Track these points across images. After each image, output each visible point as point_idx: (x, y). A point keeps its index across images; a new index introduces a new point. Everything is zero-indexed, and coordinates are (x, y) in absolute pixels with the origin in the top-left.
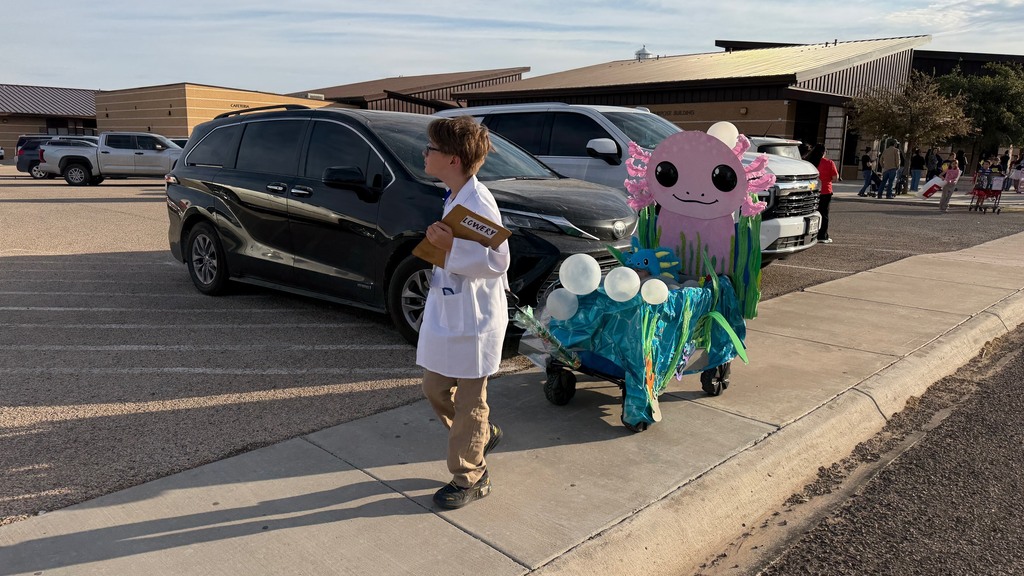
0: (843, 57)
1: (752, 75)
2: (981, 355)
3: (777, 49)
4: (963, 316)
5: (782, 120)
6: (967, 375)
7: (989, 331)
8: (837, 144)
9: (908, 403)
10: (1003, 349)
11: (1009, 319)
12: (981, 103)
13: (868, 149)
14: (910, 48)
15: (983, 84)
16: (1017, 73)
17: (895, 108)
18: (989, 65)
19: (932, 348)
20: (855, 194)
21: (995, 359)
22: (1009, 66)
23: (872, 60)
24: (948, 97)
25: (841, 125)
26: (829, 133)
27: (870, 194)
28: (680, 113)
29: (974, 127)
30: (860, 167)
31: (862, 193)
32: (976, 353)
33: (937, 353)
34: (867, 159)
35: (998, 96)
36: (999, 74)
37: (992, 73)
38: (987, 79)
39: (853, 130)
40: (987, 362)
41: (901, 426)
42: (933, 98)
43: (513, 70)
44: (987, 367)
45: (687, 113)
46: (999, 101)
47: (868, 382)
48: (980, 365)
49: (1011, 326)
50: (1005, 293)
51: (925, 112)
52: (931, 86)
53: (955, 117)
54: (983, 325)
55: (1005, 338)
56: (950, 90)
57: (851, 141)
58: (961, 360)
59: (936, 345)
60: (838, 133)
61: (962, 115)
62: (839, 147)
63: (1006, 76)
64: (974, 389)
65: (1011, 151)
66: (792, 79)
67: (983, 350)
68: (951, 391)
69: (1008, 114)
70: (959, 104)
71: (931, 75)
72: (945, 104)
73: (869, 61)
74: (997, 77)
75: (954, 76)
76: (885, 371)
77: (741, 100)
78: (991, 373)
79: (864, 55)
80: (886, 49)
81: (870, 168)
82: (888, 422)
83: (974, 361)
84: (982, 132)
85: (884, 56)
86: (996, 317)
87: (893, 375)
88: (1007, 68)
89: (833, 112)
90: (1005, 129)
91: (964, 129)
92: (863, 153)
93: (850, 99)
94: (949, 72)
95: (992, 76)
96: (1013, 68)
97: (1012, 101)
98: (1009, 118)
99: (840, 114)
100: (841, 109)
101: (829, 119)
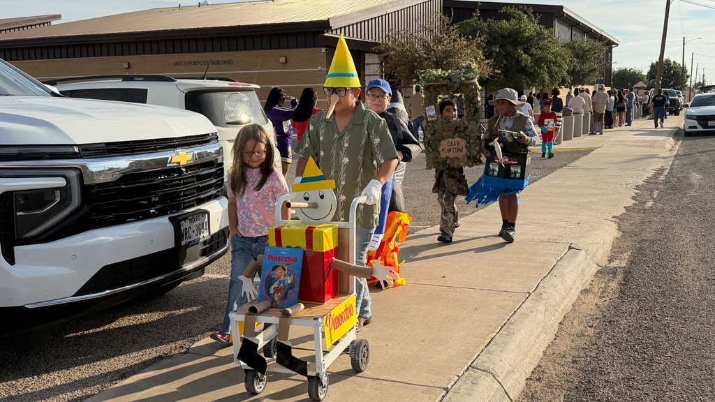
1: (286, 22)
5: (322, 69)
12: (501, 47)
15: (501, 28)
16: (528, 16)
18: (504, 9)
22: (522, 11)
23: (404, 7)
24: (468, 40)
25: (378, 72)
28: (218, 62)
29: (494, 68)
35: (514, 39)
36: (514, 18)
37: (508, 17)
38: (504, 23)
42: (455, 41)
43: (39, 18)
45: (225, 62)
46: (516, 43)
51: (448, 54)
52: (451, 28)
56: (470, 33)
61: (482, 57)
63: (520, 20)
66: (325, 25)
69: (525, 56)
70: (478, 47)
72: (466, 46)
74: (513, 21)
75: (474, 20)
77: (279, 48)
84: (502, 73)
88: (520, 12)
89: (370, 59)
90: (524, 70)
91: (484, 70)
93: (377, 44)
94: (470, 17)
95: (508, 20)
96: (525, 12)
97: (527, 44)
98: (527, 60)
99: (377, 61)
100: (376, 55)
101: (367, 67)
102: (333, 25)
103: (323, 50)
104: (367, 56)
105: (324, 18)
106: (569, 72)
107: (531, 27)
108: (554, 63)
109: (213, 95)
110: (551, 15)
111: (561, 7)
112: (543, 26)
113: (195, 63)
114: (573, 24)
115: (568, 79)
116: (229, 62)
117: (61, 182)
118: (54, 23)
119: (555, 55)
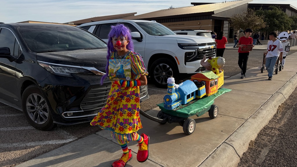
0: (228, 6)
1: (201, 12)
2: (277, 113)
3: (209, 4)
4: (269, 95)
5: (210, 25)
6: (273, 125)
7: (280, 101)
8: (227, 32)
9: (250, 145)
10: (286, 108)
11: (286, 94)
12: (268, 18)
13: (236, 33)
14: (247, 3)
15: (269, 12)
16: (279, 8)
17: (243, 20)
18: (270, 6)
19: (259, 113)
20: (232, 47)
21: (283, 114)
22: (276, 7)
23: (236, 6)
24: (259, 16)
25: (228, 26)
26: (224, 29)
27: (237, 47)
28: (180, 24)
29: (267, 25)
30: (234, 39)
31: (234, 47)
32: (276, 112)
33: (260, 116)
34: (235, 36)
35: (273, 16)
37: (271, 9)
39: (231, 28)
40: (280, 116)
41: (247, 162)
42: (254, 17)
43: (132, 13)
44: (281, 119)
45: (182, 24)
46: (273, 17)
47: (232, 137)
48: (278, 118)
49: (287, 97)
50: (283, 83)
51: (252, 21)
52: (254, 13)
53: (261, 22)
54: (277, 98)
55: (285, 103)
56: (259, 14)
57: (231, 31)
58: (270, 117)
59: (260, 111)
60: (227, 29)
61: (263, 21)
62: (227, 33)
63: (276, 10)
64: (277, 132)
65: (277, 32)
66: (212, 13)
67: (278, 110)
68: (268, 135)
70: (262, 18)
71: (253, 10)
72: (258, 18)
73: (235, 7)
74: (273, 10)
75: (260, 10)
76: (239, 129)
77: (198, 20)
78: (283, 123)
79: (234, 5)
80: (240, 3)
81: (236, 39)
82: (241, 159)
83: (275, 116)
84: (269, 27)
85: (240, 5)
86: (281, 94)
87: (243, 131)
89: (225, 22)
90: (276, 25)
91: (264, 26)
92: (235, 34)
93: (230, 18)
95: (271, 10)
96: (277, 7)
97: (277, 17)
98: (277, 22)
99: (228, 23)
100: (228, 21)
101: (224, 25)
102: (215, 13)
103: (211, 20)
104: (225, 21)
105: (212, 11)
106: (292, 26)
107: (279, 12)
108: (286, 23)
109: (202, 33)
110: (286, 7)
111: (289, 5)
112: (283, 12)
113: (174, 25)
114: (292, 10)
115: (291, 28)
116: (183, 24)
117: (194, 51)
118: (135, 15)
119: (287, 20)
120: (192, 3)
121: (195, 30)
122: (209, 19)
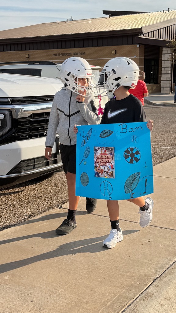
5: (136, 57)
25: (170, 59)
45: (81, 54)
60: (170, 65)
66: (139, 31)
77: (112, 45)
89: (165, 51)
99: (169, 52)
100: (169, 49)
101: (163, 55)
102: (144, 31)
103: (138, 46)
104: (164, 49)
105: (139, 27)
113: (64, 54)
116: (83, 54)
117: (2, 117)
120: (105, 12)
121: (58, 64)
122: (133, 43)
